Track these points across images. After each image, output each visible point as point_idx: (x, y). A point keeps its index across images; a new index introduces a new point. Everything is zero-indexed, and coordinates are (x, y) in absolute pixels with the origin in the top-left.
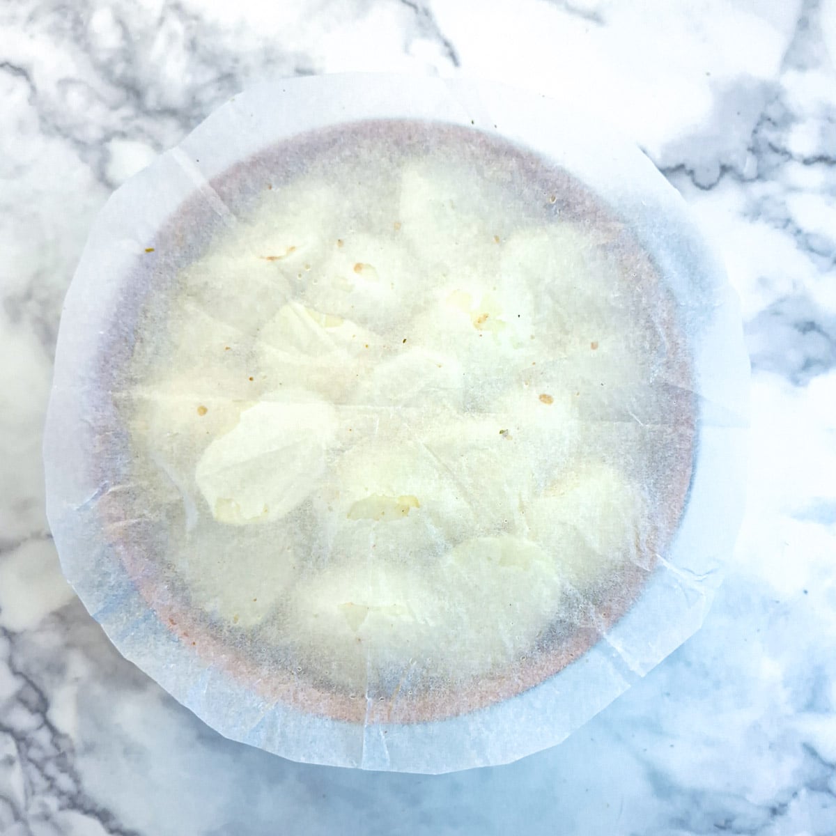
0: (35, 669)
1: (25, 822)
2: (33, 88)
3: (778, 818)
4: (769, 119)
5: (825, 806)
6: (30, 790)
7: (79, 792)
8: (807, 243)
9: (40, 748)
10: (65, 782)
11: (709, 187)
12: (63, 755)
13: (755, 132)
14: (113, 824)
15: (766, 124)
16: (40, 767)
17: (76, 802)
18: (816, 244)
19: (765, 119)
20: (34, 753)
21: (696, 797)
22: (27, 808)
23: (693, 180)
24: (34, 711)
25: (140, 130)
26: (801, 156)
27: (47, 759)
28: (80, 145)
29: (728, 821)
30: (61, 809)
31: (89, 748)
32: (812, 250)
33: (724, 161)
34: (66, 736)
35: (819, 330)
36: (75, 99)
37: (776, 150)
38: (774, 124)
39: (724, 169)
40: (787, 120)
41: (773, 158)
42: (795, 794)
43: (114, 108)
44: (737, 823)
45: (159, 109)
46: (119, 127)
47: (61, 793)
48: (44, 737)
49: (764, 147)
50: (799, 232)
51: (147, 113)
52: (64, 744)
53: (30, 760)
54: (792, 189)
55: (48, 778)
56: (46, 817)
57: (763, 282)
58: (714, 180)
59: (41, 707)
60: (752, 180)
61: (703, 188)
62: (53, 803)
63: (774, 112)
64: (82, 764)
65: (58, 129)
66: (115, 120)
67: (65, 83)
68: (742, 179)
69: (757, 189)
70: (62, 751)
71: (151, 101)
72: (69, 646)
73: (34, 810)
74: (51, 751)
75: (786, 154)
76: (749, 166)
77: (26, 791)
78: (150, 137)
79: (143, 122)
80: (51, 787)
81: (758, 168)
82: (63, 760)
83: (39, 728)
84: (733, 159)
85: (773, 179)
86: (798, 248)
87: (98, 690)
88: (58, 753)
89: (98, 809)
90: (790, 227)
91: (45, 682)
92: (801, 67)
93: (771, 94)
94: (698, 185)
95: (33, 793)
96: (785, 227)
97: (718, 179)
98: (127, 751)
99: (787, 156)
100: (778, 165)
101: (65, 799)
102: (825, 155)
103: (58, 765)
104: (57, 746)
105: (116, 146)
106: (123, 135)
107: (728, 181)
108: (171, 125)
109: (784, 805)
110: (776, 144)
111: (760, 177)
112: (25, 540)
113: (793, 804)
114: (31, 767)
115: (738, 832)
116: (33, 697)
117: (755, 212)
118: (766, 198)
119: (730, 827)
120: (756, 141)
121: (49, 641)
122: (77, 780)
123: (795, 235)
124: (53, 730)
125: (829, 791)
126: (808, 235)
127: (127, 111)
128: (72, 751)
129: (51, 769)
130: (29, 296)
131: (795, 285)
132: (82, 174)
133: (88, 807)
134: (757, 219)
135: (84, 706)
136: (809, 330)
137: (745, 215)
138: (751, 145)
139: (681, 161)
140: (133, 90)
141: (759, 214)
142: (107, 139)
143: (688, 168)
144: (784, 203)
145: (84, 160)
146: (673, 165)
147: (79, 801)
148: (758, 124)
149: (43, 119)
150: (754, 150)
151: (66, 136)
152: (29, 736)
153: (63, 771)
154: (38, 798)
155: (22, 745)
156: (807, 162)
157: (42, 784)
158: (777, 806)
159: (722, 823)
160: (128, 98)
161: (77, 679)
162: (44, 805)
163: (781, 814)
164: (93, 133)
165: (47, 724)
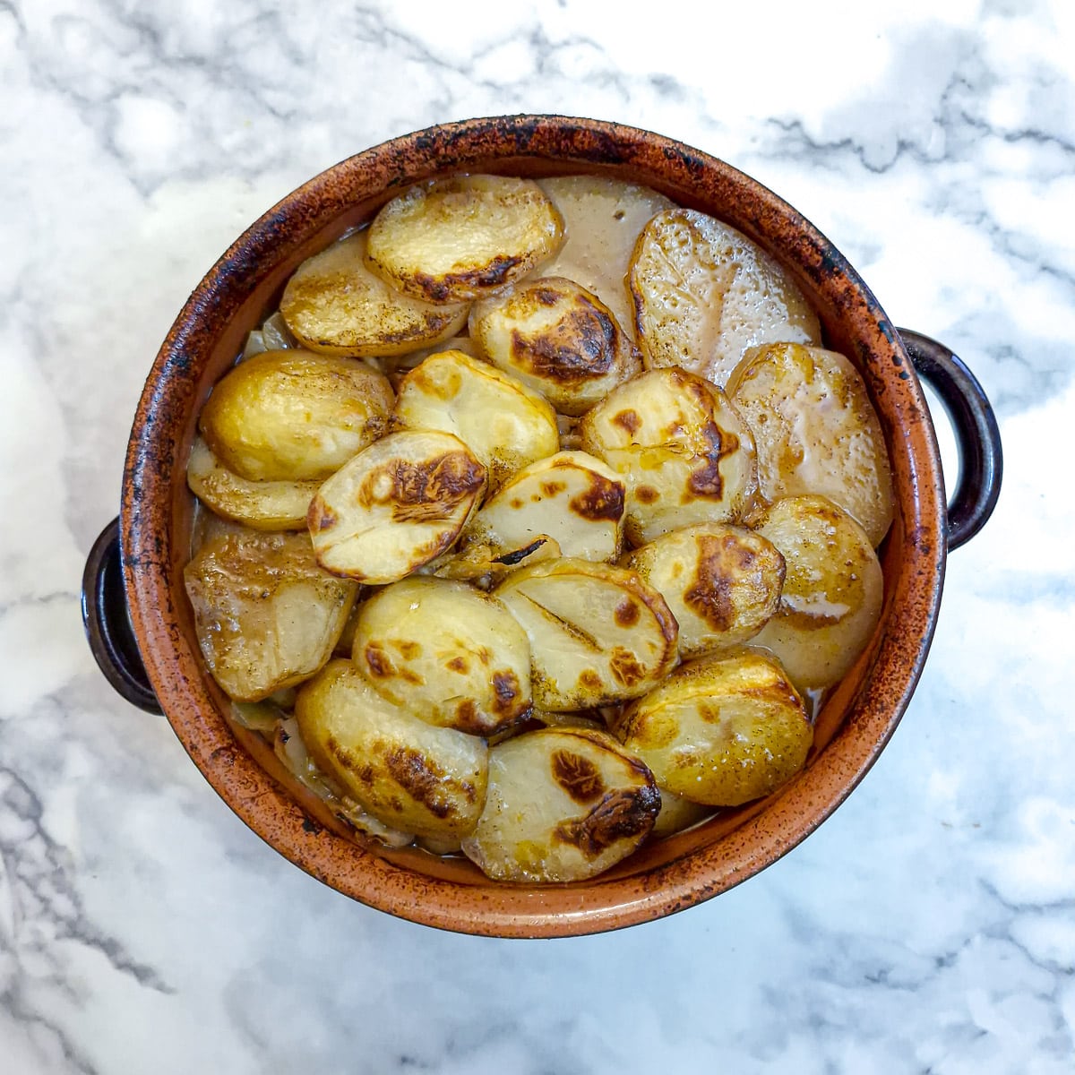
0: (25, 765)
1: (13, 952)
2: (22, 28)
3: (945, 970)
4: (963, 81)
5: (1004, 958)
6: (20, 913)
7: (80, 917)
8: (1006, 244)
9: (32, 862)
10: (62, 905)
11: (882, 170)
12: (60, 871)
13: (945, 97)
14: (121, 958)
15: (960, 87)
16: (32, 886)
17: (75, 930)
18: (1017, 245)
19: (959, 80)
20: (25, 869)
21: (843, 942)
22: (16, 936)
23: (862, 160)
24: (25, 816)
25: (157, 83)
26: (1003, 129)
27: (41, 876)
28: (82, 101)
29: (882, 972)
30: (58, 937)
31: (93, 864)
32: (1012, 253)
33: (903, 136)
34: (64, 848)
35: (1018, 357)
36: (75, 42)
37: (971, 122)
38: (969, 86)
39: (903, 146)
40: (986, 82)
41: (967, 132)
42: (967, 942)
43: (125, 54)
44: (893, 976)
45: (181, 56)
46: (132, 79)
47: (57, 919)
48: (36, 848)
49: (955, 117)
50: (996, 229)
51: (167, 62)
52: (62, 859)
53: (21, 877)
54: (990, 173)
55: (43, 900)
56: (40, 947)
57: (947, 294)
58: (889, 161)
59: (34, 812)
60: (938, 161)
61: (874, 170)
62: (48, 930)
63: (970, 71)
64: (82, 883)
65: (53, 81)
66: (125, 70)
67: (62, 21)
68: (925, 159)
69: (945, 173)
70: (59, 866)
71: (171, 46)
72: (67, 737)
73: (26, 938)
74: (46, 866)
75: (983, 126)
76: (934, 142)
77: (14, 915)
78: (171, 93)
79: (162, 74)
80: (46, 910)
81: (947, 144)
82: (59, 877)
83: (32, 837)
84: (914, 133)
85: (966, 161)
86: (994, 250)
87: (103, 791)
88: (54, 869)
89: (104, 938)
90: (985, 222)
91: (39, 781)
92: (1008, 12)
93: (968, 47)
94: (867, 166)
95: (24, 918)
96: (978, 222)
97: (895, 159)
98: (138, 870)
99: (985, 129)
100: (973, 141)
101: (62, 926)
102: (1034, 129)
103: (54, 883)
104: (52, 860)
105: (127, 103)
106: (136, 90)
107: (907, 161)
108: (196, 77)
109: (953, 955)
110: (970, 113)
111: (948, 156)
112: (13, 604)
113: (965, 954)
114: (21, 885)
115: (896, 986)
116: (23, 799)
117: (941, 203)
118: (955, 184)
119: (885, 980)
120: (945, 108)
121: (44, 729)
122: (77, 903)
123: (991, 233)
124: (47, 840)
125: (1011, 939)
126: (1008, 233)
127: (141, 58)
128: (72, 867)
129: (46, 888)
130: (17, 296)
131: (988, 299)
132: (84, 139)
133: (91, 935)
134: (942, 212)
135: (87, 813)
136: (1004, 357)
137: (928, 206)
138: (939, 115)
139: (847, 135)
140: (149, 32)
141: (946, 205)
142: (116, 95)
143: (857, 143)
144: (978, 192)
145: (87, 122)
146: (837, 140)
147: (81, 928)
148: (949, 87)
149: (34, 67)
150: (941, 122)
151: (64, 91)
152: (18, 848)
153: (60, 891)
154: (29, 924)
155: (11, 858)
156: (1010, 138)
157: (34, 906)
158: (944, 955)
159: (876, 975)
160: (142, 42)
161: (77, 779)
162: (37, 933)
163: (949, 966)
164: (98, 87)
165: (41, 832)
